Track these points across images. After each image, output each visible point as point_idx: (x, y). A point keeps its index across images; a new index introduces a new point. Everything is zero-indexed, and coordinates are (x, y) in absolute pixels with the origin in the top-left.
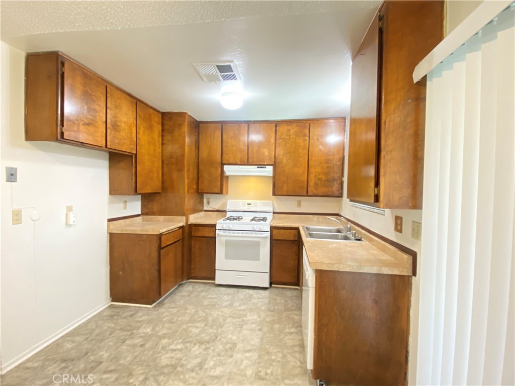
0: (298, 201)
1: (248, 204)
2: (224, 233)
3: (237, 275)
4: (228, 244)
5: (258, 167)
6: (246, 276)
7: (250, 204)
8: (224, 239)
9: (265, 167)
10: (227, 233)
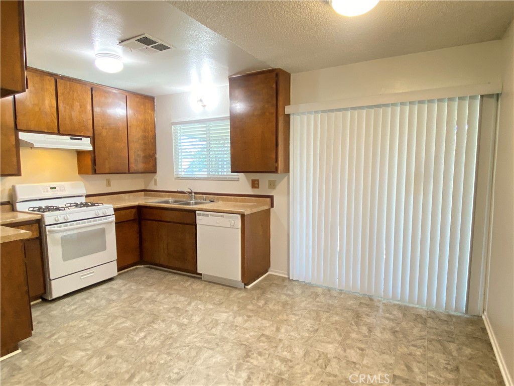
0: (107, 179)
1: (51, 188)
2: (58, 227)
3: (83, 276)
4: (65, 241)
5: (71, 139)
6: (93, 272)
7: (55, 188)
8: (58, 236)
9: (81, 139)
10: (63, 227)
